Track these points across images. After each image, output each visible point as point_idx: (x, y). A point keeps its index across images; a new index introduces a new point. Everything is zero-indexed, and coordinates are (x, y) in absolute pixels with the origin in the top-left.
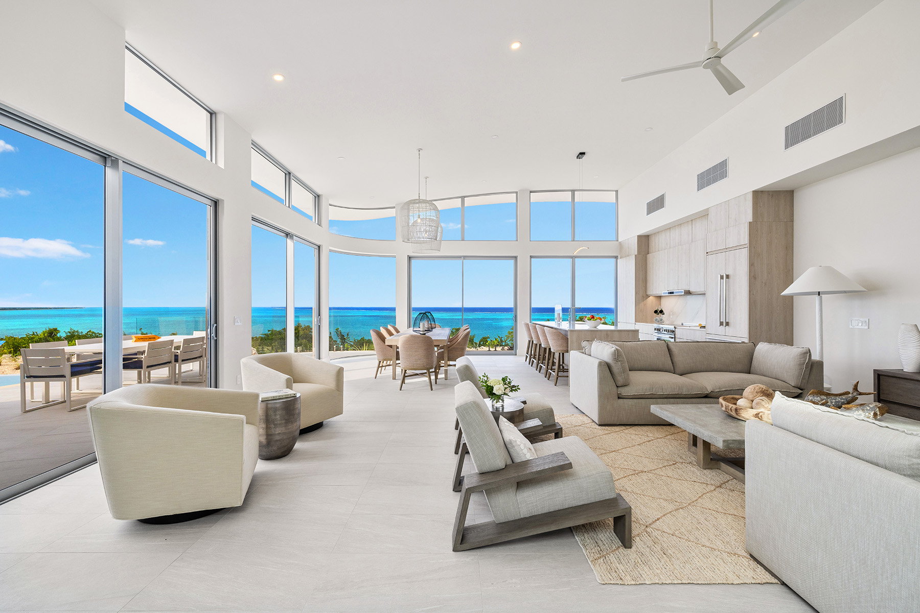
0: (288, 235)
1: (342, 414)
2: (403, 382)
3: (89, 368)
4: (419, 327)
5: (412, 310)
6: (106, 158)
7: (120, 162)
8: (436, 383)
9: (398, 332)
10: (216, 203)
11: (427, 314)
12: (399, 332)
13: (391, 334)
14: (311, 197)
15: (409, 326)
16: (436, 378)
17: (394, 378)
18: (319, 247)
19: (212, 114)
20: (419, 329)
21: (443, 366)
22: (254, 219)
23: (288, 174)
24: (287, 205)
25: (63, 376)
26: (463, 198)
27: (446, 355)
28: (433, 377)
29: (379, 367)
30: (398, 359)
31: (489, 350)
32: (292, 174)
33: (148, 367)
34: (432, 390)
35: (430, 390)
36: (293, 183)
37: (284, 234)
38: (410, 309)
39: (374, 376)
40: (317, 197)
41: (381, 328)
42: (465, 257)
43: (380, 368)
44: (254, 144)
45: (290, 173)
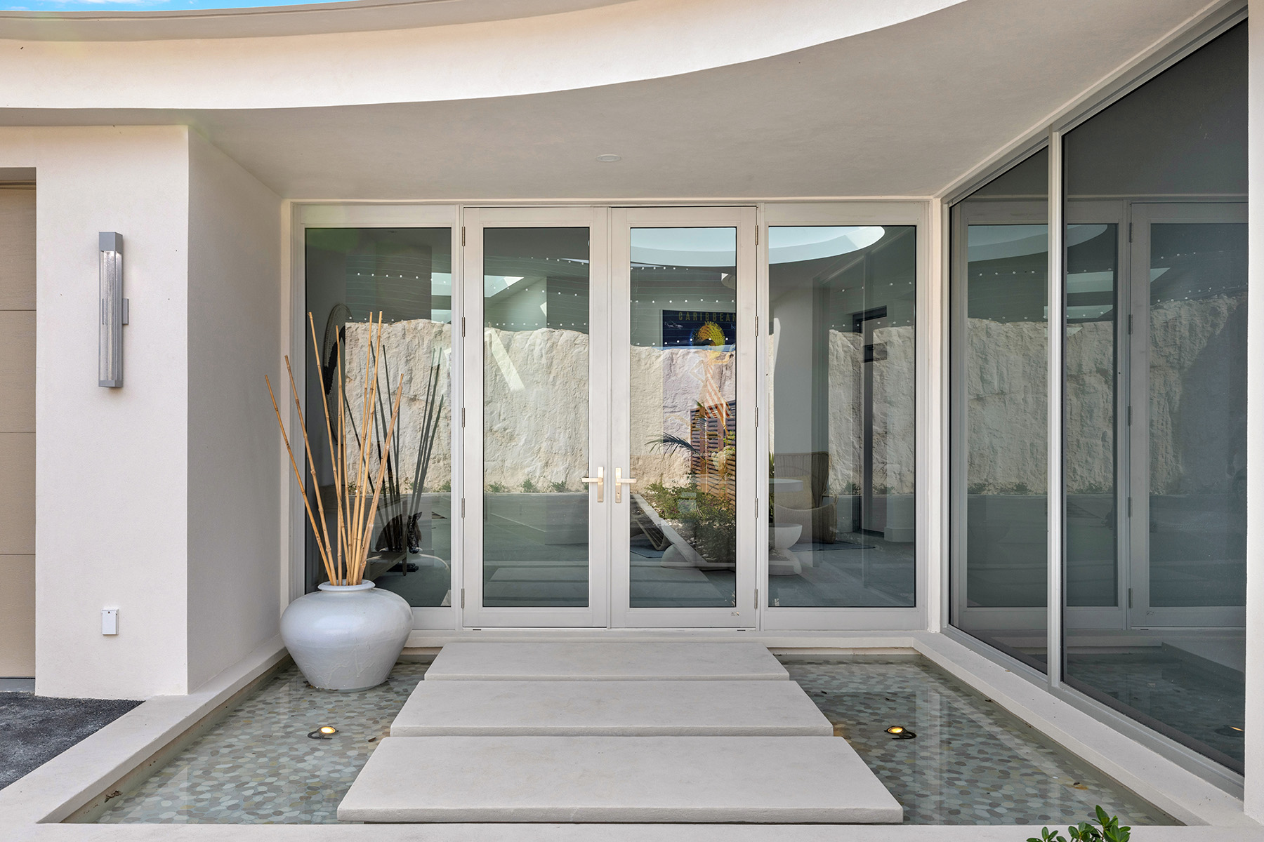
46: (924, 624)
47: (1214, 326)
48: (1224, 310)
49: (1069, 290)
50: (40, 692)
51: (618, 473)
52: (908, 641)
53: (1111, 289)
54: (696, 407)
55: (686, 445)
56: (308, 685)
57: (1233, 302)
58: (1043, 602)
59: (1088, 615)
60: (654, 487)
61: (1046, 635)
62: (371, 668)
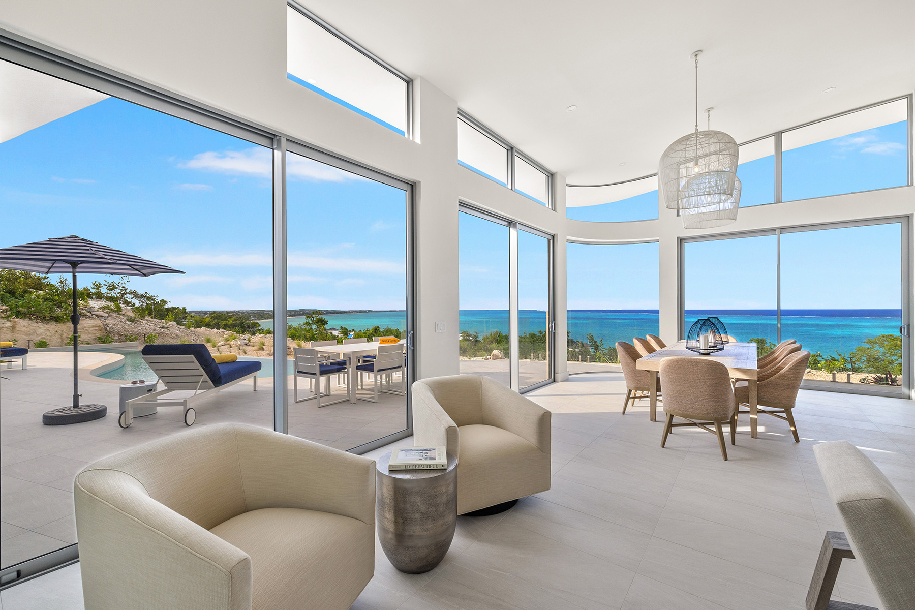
0: (511, 223)
1: (549, 489)
2: (668, 431)
3: (336, 367)
4: (698, 341)
5: (684, 312)
6: (273, 139)
7: (283, 140)
8: (733, 443)
9: (662, 345)
10: (413, 187)
11: (711, 320)
12: (665, 346)
13: (650, 350)
14: (543, 177)
15: (681, 337)
16: (733, 432)
17: (653, 419)
18: (553, 236)
19: (409, 82)
20: (697, 344)
21: (748, 412)
22: (462, 204)
23: (511, 150)
24: (510, 187)
25: (315, 374)
26: (778, 135)
27: (753, 395)
28: (726, 429)
29: (629, 398)
30: (659, 390)
31: (834, 381)
32: (514, 149)
33: (379, 371)
34: (726, 459)
35: (722, 458)
36: (517, 160)
37: (506, 223)
38: (682, 313)
39: (622, 411)
40: (551, 177)
41: (635, 341)
42: (783, 229)
43: (631, 401)
44: (462, 114)
45: (512, 148)
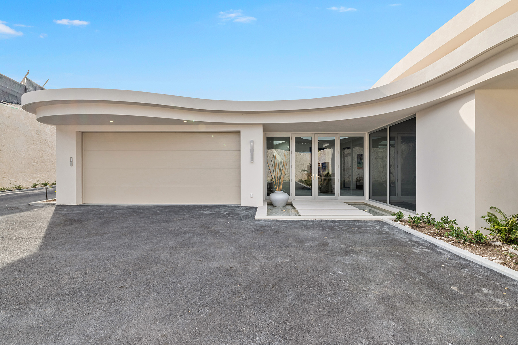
46: (365, 199)
47: (410, 149)
48: (411, 146)
49: (390, 144)
50: (241, 206)
51: (316, 175)
52: (363, 201)
53: (394, 143)
54: (309, 164)
55: (306, 171)
56: (274, 206)
57: (413, 144)
58: (387, 196)
59: (393, 197)
60: (300, 180)
61: (387, 201)
62: (283, 204)
